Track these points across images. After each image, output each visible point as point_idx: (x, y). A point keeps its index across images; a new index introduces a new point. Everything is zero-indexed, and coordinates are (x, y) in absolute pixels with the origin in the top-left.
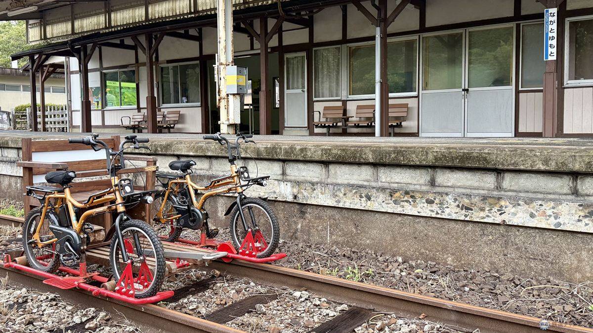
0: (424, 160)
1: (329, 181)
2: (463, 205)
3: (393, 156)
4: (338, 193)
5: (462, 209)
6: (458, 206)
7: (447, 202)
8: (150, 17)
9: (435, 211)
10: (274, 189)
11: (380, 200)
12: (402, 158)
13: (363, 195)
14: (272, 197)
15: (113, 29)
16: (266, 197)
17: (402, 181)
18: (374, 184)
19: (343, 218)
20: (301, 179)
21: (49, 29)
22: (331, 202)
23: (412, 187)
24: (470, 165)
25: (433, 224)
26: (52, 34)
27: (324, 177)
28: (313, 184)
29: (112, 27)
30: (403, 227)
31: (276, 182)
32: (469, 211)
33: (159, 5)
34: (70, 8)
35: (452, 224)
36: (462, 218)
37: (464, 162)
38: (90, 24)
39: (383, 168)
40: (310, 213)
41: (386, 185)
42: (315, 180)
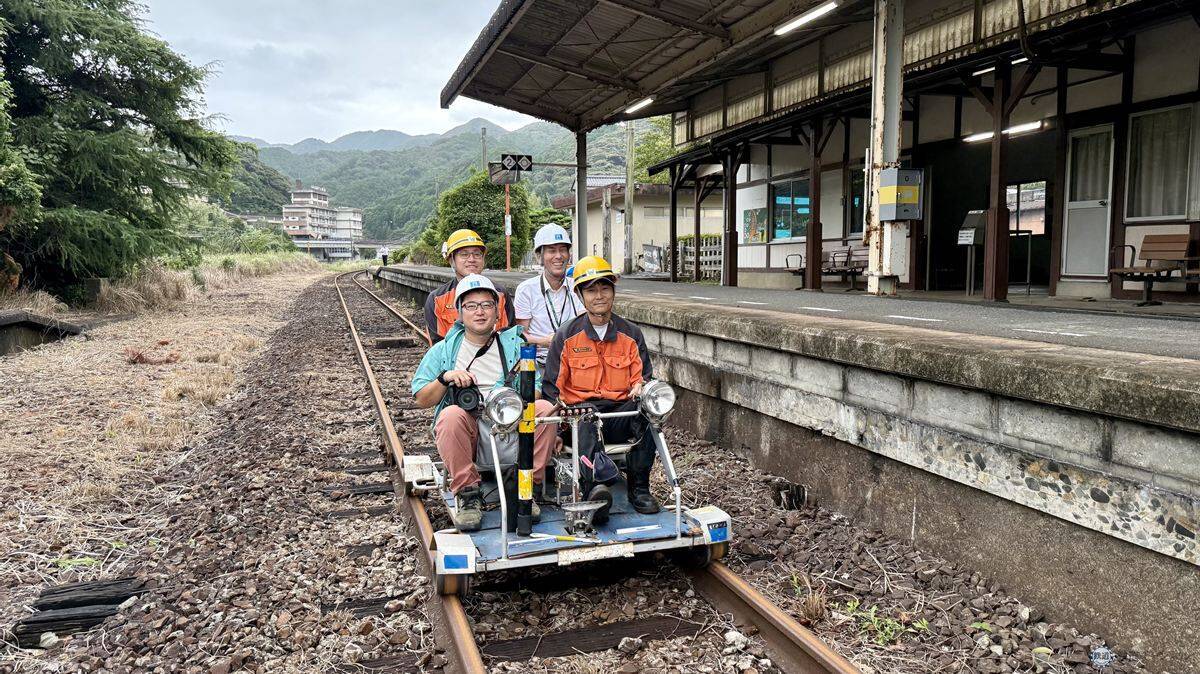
0: (1081, 398)
1: (914, 415)
2: (1172, 521)
3: (1019, 379)
4: (928, 443)
5: (1170, 530)
6: (1161, 520)
7: (1136, 504)
8: (826, 88)
9: (1110, 521)
10: (831, 417)
11: (1002, 472)
12: (1036, 388)
13: (971, 456)
14: (827, 430)
15: (775, 116)
16: (819, 428)
17: (1043, 438)
18: (991, 436)
19: (941, 497)
20: (869, 403)
21: (697, 124)
22: (915, 459)
23: (1063, 457)
24: (1181, 426)
25: (1110, 550)
26: (702, 132)
27: (906, 405)
28: (888, 416)
29: (774, 113)
30: (1046, 543)
31: (833, 404)
32: (1186, 538)
33: (840, 66)
34: (722, 90)
35: (1151, 563)
36: (1169, 551)
37: (1167, 414)
38: (746, 111)
39: (1009, 403)
40: (887, 474)
41: (1014, 442)
42: (892, 409)
